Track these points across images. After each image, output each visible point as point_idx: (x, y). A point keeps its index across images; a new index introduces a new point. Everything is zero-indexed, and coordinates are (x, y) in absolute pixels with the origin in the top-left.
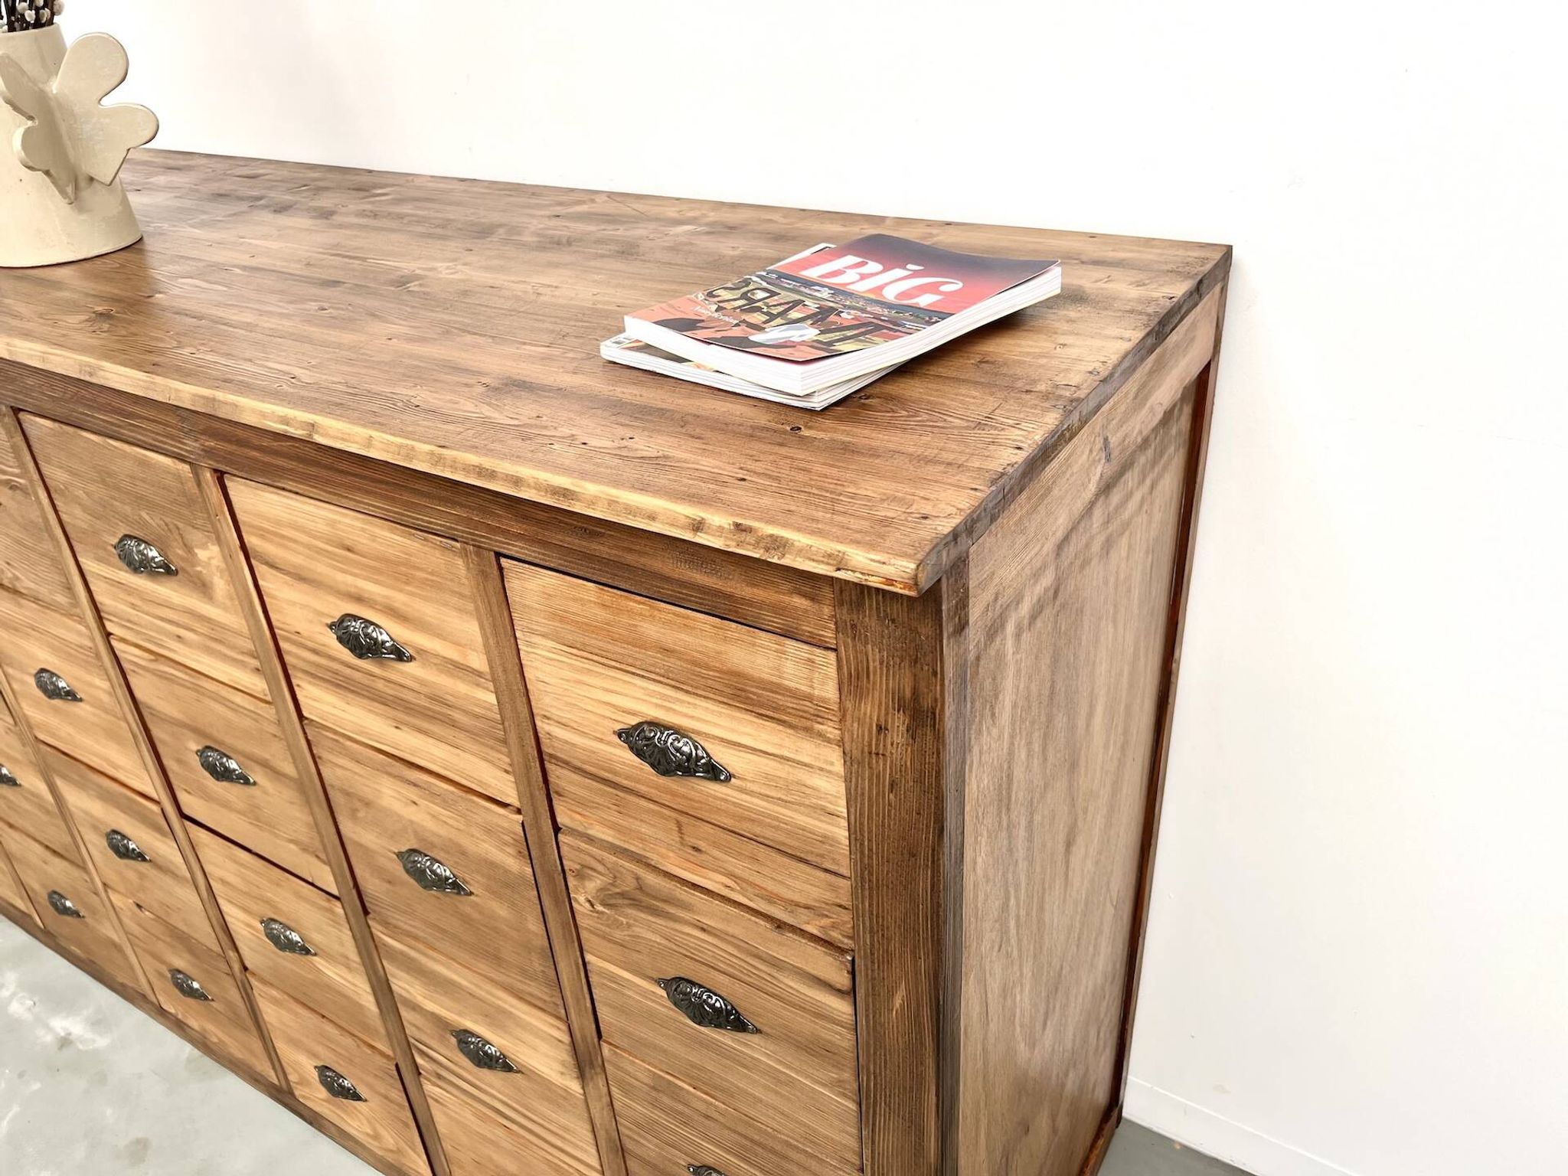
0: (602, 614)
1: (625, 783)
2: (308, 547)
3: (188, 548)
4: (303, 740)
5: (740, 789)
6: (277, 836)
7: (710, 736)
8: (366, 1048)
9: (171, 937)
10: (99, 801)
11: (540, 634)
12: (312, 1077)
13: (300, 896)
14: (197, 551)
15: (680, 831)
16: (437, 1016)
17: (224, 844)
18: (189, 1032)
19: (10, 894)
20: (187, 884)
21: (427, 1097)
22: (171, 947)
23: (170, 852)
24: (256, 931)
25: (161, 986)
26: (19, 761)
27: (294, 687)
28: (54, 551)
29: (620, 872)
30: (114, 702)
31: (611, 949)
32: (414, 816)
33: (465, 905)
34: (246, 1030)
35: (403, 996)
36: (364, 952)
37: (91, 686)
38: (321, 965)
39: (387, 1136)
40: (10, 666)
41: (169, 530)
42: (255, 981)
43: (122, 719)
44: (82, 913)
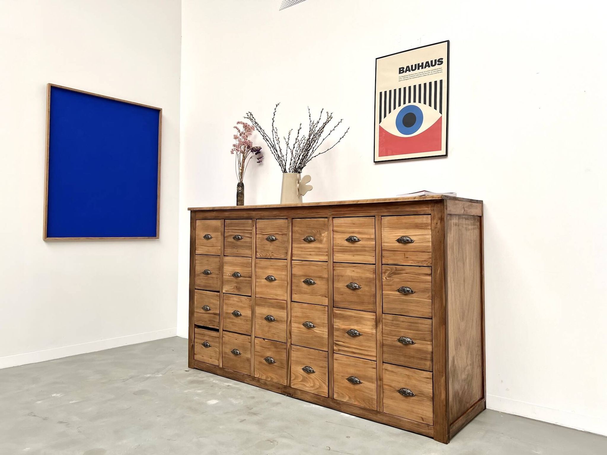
0: (397, 221)
1: (396, 250)
2: (346, 226)
3: (321, 234)
4: (332, 267)
5: (415, 243)
6: (316, 296)
7: (411, 235)
8: (321, 352)
9: (271, 345)
10: (267, 308)
11: (386, 228)
12: (300, 374)
13: (317, 310)
14: (322, 234)
15: (405, 255)
16: (344, 330)
17: (300, 305)
18: (261, 381)
19: (214, 360)
20: (285, 323)
21: (334, 360)
22: (269, 349)
23: (283, 314)
24: (300, 328)
25: (258, 367)
26: (245, 308)
27: (333, 256)
28: (287, 245)
29: (392, 268)
30: (285, 277)
31: (388, 288)
32: (352, 274)
33: (359, 292)
34: (283, 368)
35: (336, 328)
36: (329, 319)
37: (281, 275)
38: (316, 330)
39: (317, 383)
40: (259, 279)
41: (318, 232)
42: (294, 346)
43: (286, 281)
44: (241, 353)
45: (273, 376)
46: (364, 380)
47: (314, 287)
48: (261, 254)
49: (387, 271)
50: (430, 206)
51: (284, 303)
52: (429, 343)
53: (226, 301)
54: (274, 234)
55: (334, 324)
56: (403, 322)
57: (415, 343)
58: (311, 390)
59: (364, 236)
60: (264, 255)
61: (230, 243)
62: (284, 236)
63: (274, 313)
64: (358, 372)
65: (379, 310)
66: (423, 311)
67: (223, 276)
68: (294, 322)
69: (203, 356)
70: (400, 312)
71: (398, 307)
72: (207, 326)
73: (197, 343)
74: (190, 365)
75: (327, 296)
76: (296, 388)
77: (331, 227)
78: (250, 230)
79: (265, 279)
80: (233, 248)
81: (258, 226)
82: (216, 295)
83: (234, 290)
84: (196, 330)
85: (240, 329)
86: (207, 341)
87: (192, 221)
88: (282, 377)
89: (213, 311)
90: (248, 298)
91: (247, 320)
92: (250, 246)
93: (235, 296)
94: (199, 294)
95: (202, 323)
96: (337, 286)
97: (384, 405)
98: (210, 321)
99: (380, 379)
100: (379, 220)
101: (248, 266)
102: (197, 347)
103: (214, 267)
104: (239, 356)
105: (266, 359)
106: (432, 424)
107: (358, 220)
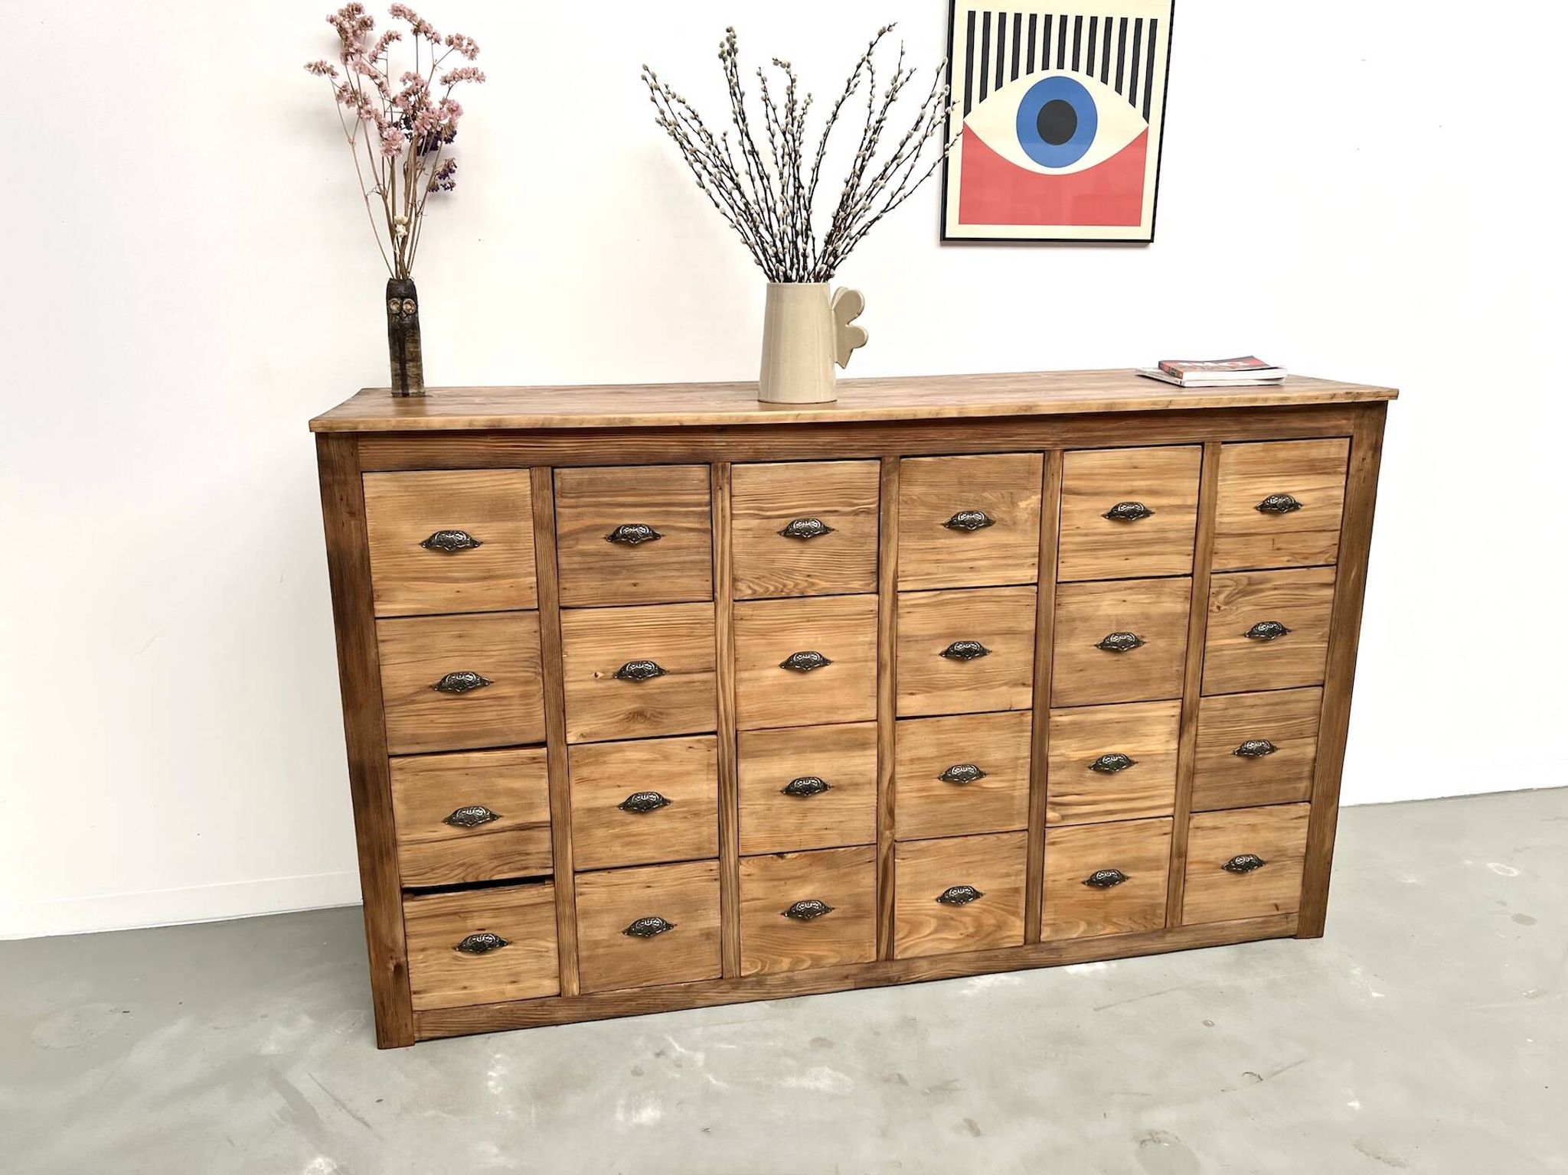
0: (1262, 455)
1: (1253, 531)
2: (1110, 474)
3: (1014, 504)
4: (1053, 598)
5: (1305, 510)
6: (991, 687)
7: (1297, 491)
8: (1005, 836)
9: (810, 866)
10: (795, 757)
11: (1232, 474)
12: (927, 915)
13: (994, 728)
14: (1019, 503)
15: (1273, 544)
16: (1081, 760)
17: (932, 722)
18: (770, 980)
19: (534, 982)
20: (869, 786)
21: (1046, 847)
22: (803, 879)
23: (865, 763)
24: (929, 791)
25: (759, 943)
26: (688, 773)
27: (1060, 565)
28: (875, 547)
29: (1240, 580)
30: (871, 649)
31: (1223, 631)
32: (1120, 610)
33: (1137, 654)
34: (862, 917)
35: (1057, 763)
36: (1037, 742)
37: (850, 645)
38: (988, 782)
39: (990, 921)
40: (751, 670)
41: (1003, 497)
42: (905, 846)
43: (873, 660)
44: (674, 922)
45: (822, 950)
46: (1136, 868)
47: (983, 665)
48: (758, 584)
49: (1222, 589)
50: (1353, 415)
51: (868, 730)
52: (1311, 740)
53: (585, 772)
54: (815, 513)
55: (1050, 754)
56: (1252, 706)
57: (1279, 749)
58: (967, 945)
59: (1165, 501)
60: (772, 588)
61: (589, 559)
62: (861, 518)
63: (819, 766)
64: (1117, 857)
65: (1192, 691)
66: (1303, 673)
67: (561, 684)
68: (903, 778)
69: (465, 988)
70: (1247, 686)
71: (1243, 673)
72: (484, 877)
73: (423, 950)
74: (385, 1040)
75: (1031, 682)
76: (913, 955)
77: (1056, 480)
78: (699, 505)
79: (781, 666)
80: (608, 577)
81: (739, 486)
82: (529, 758)
83: (626, 725)
84: (411, 906)
85: (668, 850)
86: (484, 930)
87: (337, 477)
88: (858, 944)
89: (512, 818)
90: (699, 741)
91: (696, 814)
92: (703, 561)
93: (631, 746)
94: (421, 771)
95: (452, 875)
96: (1065, 650)
97: (1185, 908)
98: (498, 856)
99: (1179, 854)
100: (1213, 454)
101: (698, 632)
102: (423, 965)
103: (502, 658)
104: (664, 936)
105: (792, 912)
106: (1297, 910)
107: (1149, 455)
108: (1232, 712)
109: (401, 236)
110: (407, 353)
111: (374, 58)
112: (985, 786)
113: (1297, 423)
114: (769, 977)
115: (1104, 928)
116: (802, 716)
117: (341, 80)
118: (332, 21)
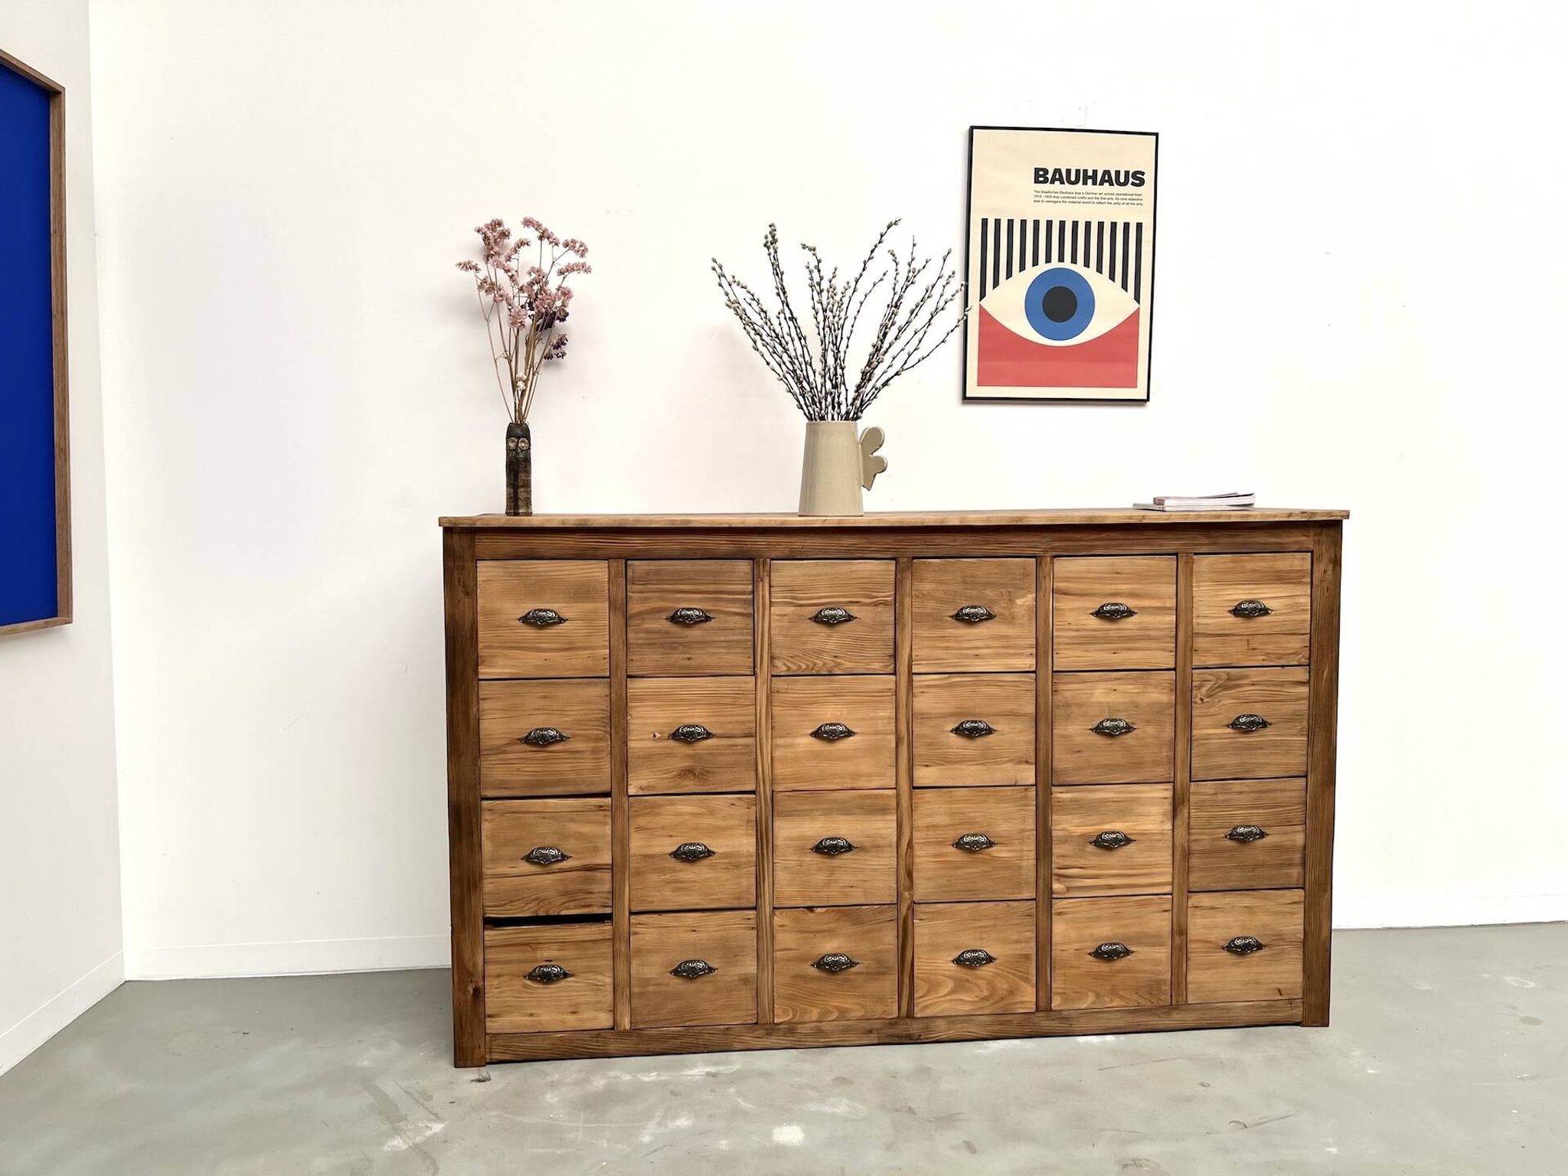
0: (1232, 565)
1: (1227, 632)
2: (1095, 579)
3: (1011, 601)
4: (1050, 685)
5: (1275, 615)
6: (998, 763)
7: (1265, 598)
8: (1015, 904)
9: (837, 920)
10: (822, 818)
11: (1205, 581)
12: (944, 976)
13: (1001, 800)
14: (1017, 601)
15: (1248, 644)
16: (1083, 836)
17: (945, 792)
18: (801, 1029)
19: (593, 1014)
20: (889, 849)
21: (1053, 916)
22: (831, 933)
23: (885, 827)
24: (944, 857)
25: (790, 992)
26: (731, 828)
27: (1054, 655)
28: (893, 634)
29: (1220, 675)
30: (890, 723)
31: (1206, 721)
32: (1111, 698)
33: (1128, 739)
34: (884, 973)
35: (1059, 836)
36: (1041, 816)
37: (872, 719)
38: (997, 851)
39: (1003, 986)
40: (786, 737)
41: (1002, 595)
42: (922, 908)
43: (891, 734)
44: (714, 966)
45: (848, 1003)
46: (1139, 944)
47: (989, 742)
48: (792, 662)
49: (1204, 683)
50: (1312, 533)
51: (888, 796)
52: (1299, 828)
53: (642, 821)
54: (841, 602)
55: (1053, 828)
56: (1240, 793)
57: (1268, 835)
58: (982, 1008)
59: (1146, 603)
60: (804, 666)
61: (652, 636)
62: (880, 608)
63: (845, 828)
64: (1122, 931)
65: (1181, 776)
66: (1286, 764)
67: (625, 742)
68: (920, 843)
69: (532, 1015)
70: (1236, 773)
71: (1230, 762)
72: (553, 912)
73: (499, 976)
74: (461, 1059)
75: (1033, 760)
76: (931, 1014)
77: (1047, 582)
78: (744, 593)
79: (811, 735)
80: (668, 651)
81: (776, 578)
82: (596, 806)
83: (678, 781)
84: (491, 935)
85: (711, 897)
86: (550, 961)
87: (456, 563)
88: (880, 999)
89: (581, 859)
90: (740, 799)
91: (737, 866)
92: (746, 641)
93: (682, 800)
94: (508, 813)
95: (526, 908)
96: (1063, 732)
97: (1190, 986)
98: (565, 893)
99: (1180, 931)
100: (1186, 563)
101: (741, 701)
102: (498, 990)
103: (578, 717)
104: (705, 978)
105: (820, 964)
106: (1300, 996)
107: (1129, 562)
108: (1221, 797)
109: (521, 390)
110: (519, 480)
111: (509, 259)
112: (995, 855)
113: (1261, 538)
114: (800, 1026)
115: (1112, 1002)
116: (830, 781)
117: (482, 275)
118: (478, 231)
